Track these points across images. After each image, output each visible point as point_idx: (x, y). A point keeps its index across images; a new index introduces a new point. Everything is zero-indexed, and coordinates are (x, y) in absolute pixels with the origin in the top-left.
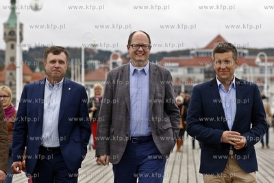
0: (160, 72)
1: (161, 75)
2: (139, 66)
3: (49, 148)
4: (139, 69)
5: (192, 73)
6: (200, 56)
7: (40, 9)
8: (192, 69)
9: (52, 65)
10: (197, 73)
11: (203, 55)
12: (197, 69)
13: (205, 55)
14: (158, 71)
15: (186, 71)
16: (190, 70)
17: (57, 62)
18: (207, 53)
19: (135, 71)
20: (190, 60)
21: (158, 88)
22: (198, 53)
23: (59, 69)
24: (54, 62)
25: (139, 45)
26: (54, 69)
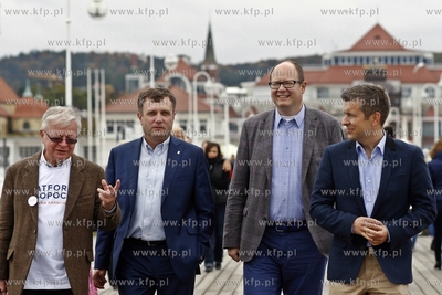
0: (322, 123)
1: (323, 127)
2: (288, 114)
3: (151, 242)
4: (288, 119)
5: (327, 97)
6: (340, 64)
7: (104, 15)
8: (327, 90)
9: (151, 118)
10: (335, 97)
11: (346, 63)
12: (336, 91)
13: (352, 63)
14: (318, 122)
15: (315, 94)
16: (321, 92)
17: (159, 114)
18: (355, 59)
19: (282, 121)
20: (323, 72)
21: (317, 148)
22: (337, 60)
23: (163, 125)
24: (153, 113)
25: (279, 83)
26: (155, 124)
